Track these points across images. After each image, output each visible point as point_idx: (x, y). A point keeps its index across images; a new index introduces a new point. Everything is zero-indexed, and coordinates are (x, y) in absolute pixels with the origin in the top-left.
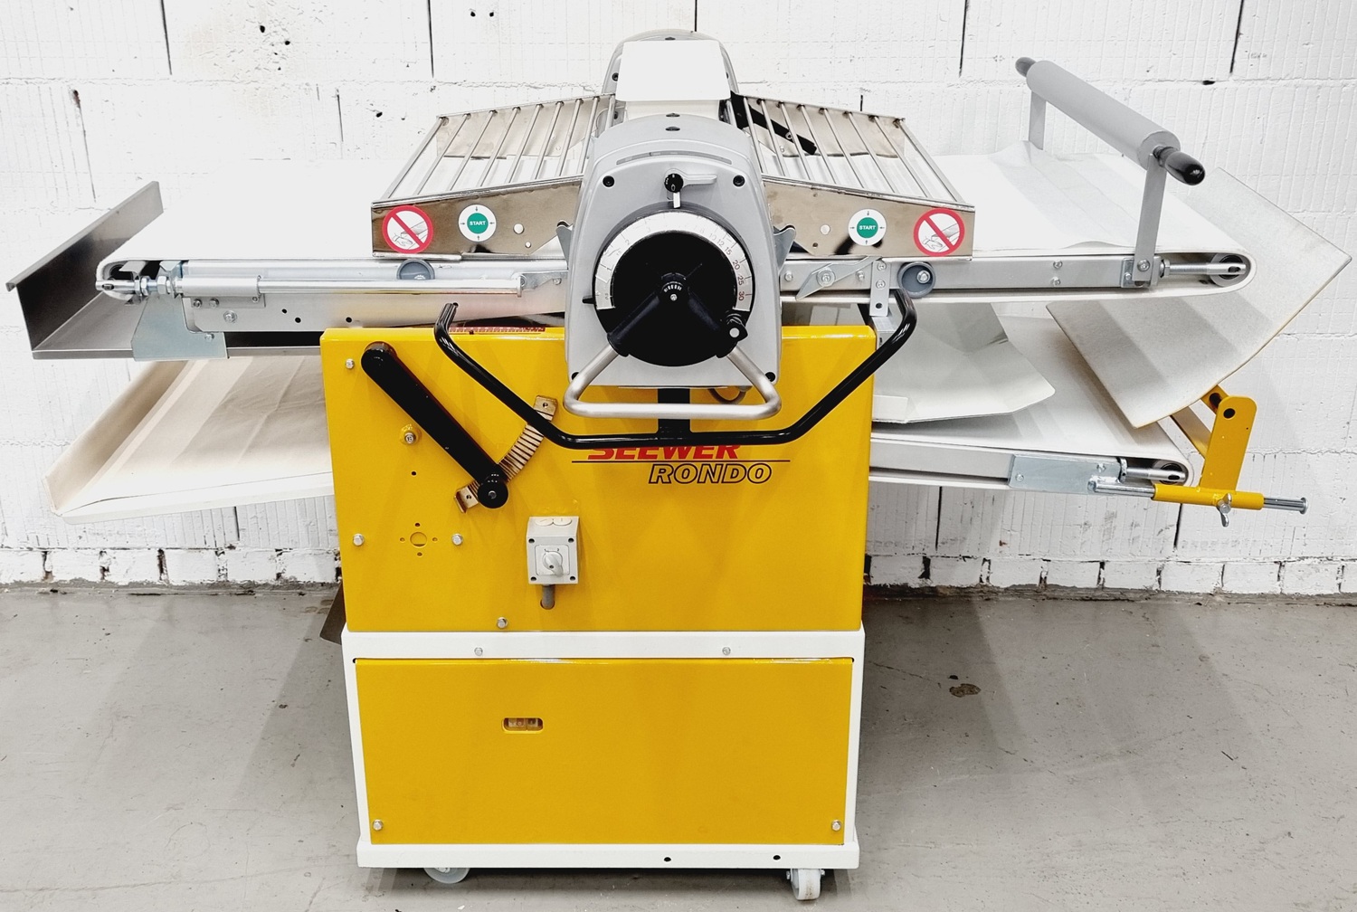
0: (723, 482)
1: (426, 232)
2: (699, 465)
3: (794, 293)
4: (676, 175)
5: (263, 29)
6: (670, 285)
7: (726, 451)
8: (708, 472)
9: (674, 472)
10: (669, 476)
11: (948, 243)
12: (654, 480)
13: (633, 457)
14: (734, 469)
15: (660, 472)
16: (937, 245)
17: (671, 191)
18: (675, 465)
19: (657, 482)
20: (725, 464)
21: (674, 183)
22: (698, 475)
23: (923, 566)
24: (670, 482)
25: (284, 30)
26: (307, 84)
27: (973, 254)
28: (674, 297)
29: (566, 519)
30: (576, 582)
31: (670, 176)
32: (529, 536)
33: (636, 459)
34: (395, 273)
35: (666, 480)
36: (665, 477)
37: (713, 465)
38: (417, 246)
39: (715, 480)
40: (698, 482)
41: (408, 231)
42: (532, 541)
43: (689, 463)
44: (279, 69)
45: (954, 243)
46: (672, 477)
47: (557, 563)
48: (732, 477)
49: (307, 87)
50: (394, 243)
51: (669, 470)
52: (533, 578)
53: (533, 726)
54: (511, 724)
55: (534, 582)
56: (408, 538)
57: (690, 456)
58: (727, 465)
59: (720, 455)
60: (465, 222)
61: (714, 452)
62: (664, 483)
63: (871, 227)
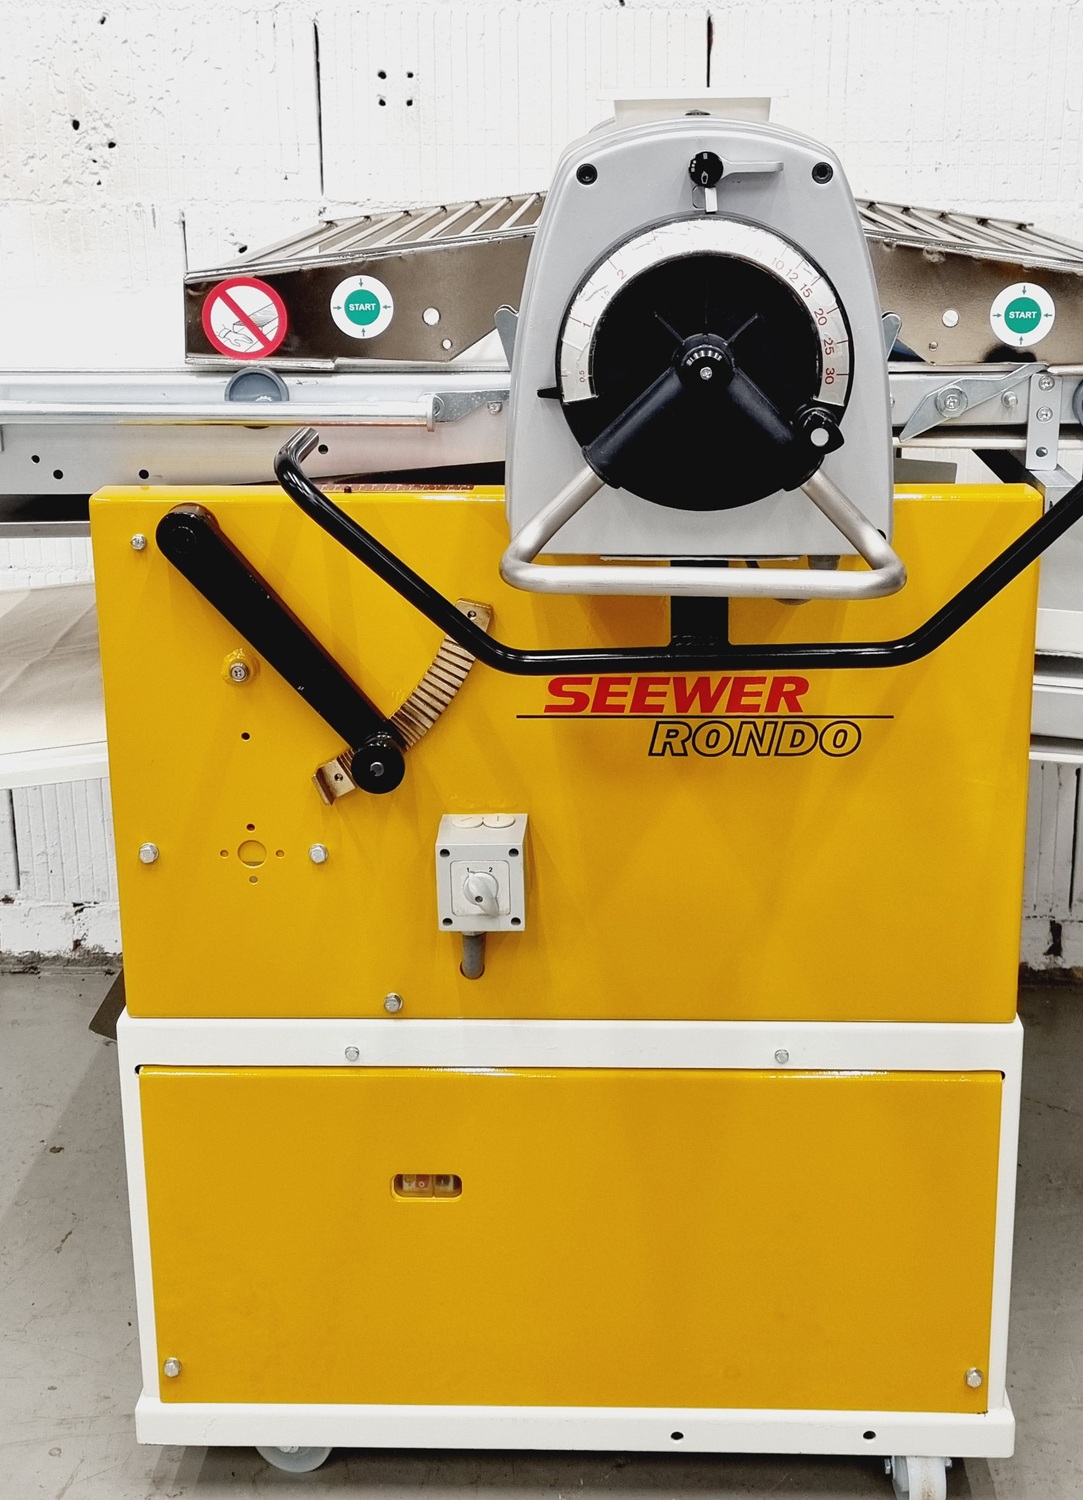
0: (776, 754)
1: (276, 323)
2: (735, 723)
3: (897, 430)
4: (711, 155)
5: (76, 125)
6: (698, 351)
7: (783, 698)
8: (751, 736)
9: (692, 735)
10: (683, 742)
12: (658, 749)
13: (621, 708)
14: (796, 731)
15: (668, 736)
17: (700, 184)
18: (694, 723)
19: (663, 754)
20: (781, 721)
21: (706, 169)
22: (734, 740)
23: (1050, 937)
24: (685, 754)
25: (107, 125)
26: (138, 205)
28: (706, 373)
29: (506, 818)
30: (521, 927)
31: (699, 157)
32: (440, 845)
33: (627, 712)
34: (221, 394)
35: (678, 749)
36: (676, 741)
37: (760, 723)
38: (259, 346)
39: (763, 749)
40: (734, 754)
41: (245, 320)
42: (445, 853)
43: (718, 719)
44: (99, 183)
46: (689, 744)
47: (488, 892)
48: (792, 745)
49: (138, 209)
50: (222, 340)
51: (684, 732)
52: (448, 921)
53: (441, 1188)
54: (406, 1186)
55: (448, 928)
56: (233, 852)
57: (721, 708)
58: (785, 723)
59: (772, 705)
60: (342, 306)
61: (763, 701)
62: (673, 754)
63: (1028, 314)
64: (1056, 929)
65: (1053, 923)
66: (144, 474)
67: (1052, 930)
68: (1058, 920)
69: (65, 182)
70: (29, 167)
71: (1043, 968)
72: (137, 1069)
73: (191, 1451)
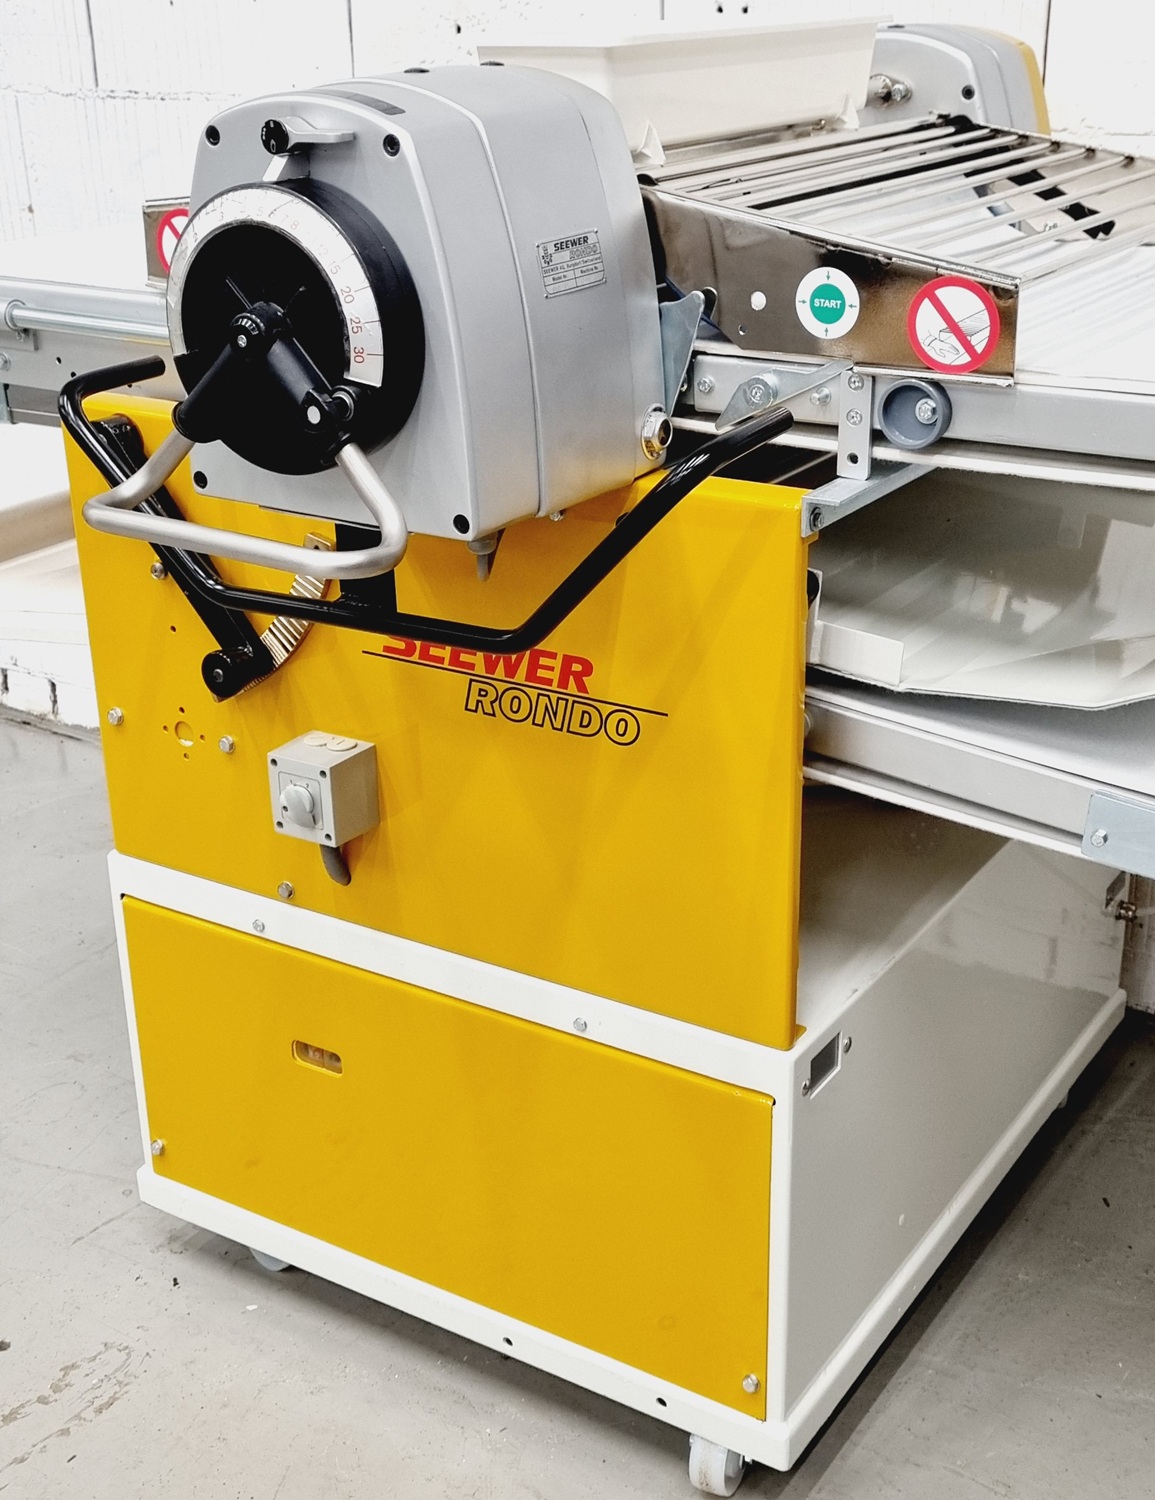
0: (568, 731)
2: (533, 693)
4: (275, 123)
7: (571, 677)
8: (547, 708)
9: (499, 698)
10: (492, 703)
12: (471, 705)
13: (441, 660)
14: (584, 712)
15: (480, 695)
17: (270, 152)
18: (501, 687)
19: (475, 711)
20: (571, 699)
21: (274, 137)
22: (533, 711)
24: (494, 715)
31: (268, 125)
32: (271, 755)
35: (487, 708)
36: (486, 701)
37: (554, 697)
39: (558, 725)
40: (532, 723)
42: (274, 762)
43: (517, 687)
46: (496, 705)
48: (581, 726)
51: (492, 695)
56: (172, 728)
57: (521, 676)
58: (574, 702)
59: (563, 683)
61: (555, 676)
62: (485, 713)
72: (122, 896)
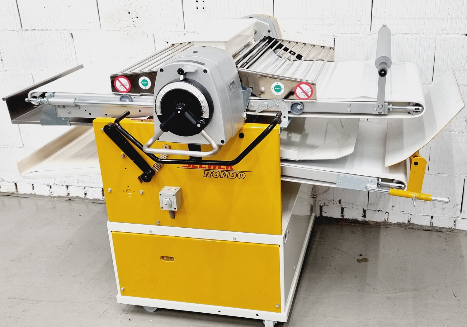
0: (229, 178)
1: (128, 85)
2: (220, 171)
3: (254, 111)
4: (181, 69)
5: (129, 13)
7: (229, 167)
8: (223, 174)
9: (212, 173)
10: (210, 175)
11: (307, 95)
12: (205, 176)
13: (197, 167)
14: (232, 174)
15: (207, 173)
16: (303, 96)
17: (180, 74)
18: (212, 171)
20: (229, 171)
21: (181, 71)
22: (220, 175)
23: (363, 213)
24: (211, 177)
25: (136, 13)
26: (144, 32)
27: (317, 99)
28: (179, 112)
29: (176, 188)
30: (176, 210)
31: (179, 69)
32: (160, 193)
33: (199, 168)
34: (119, 99)
35: (209, 176)
36: (209, 175)
37: (225, 172)
38: (126, 90)
39: (226, 177)
40: (220, 177)
41: (123, 85)
42: (160, 195)
43: (217, 170)
44: (135, 27)
45: (309, 95)
46: (211, 175)
47: (169, 203)
48: (232, 176)
49: (144, 33)
50: (118, 89)
51: (210, 173)
52: (162, 208)
53: (171, 259)
54: (164, 258)
55: (162, 209)
56: (125, 191)
57: (217, 168)
58: (230, 172)
59: (227, 168)
60: (141, 82)
61: (225, 167)
62: (208, 177)
63: (279, 89)
64: (364, 211)
65: (363, 210)
66: (106, 115)
67: (363, 211)
68: (365, 209)
69: (127, 26)
70: (119, 23)
71: (361, 220)
72: (111, 231)
73: (132, 305)
